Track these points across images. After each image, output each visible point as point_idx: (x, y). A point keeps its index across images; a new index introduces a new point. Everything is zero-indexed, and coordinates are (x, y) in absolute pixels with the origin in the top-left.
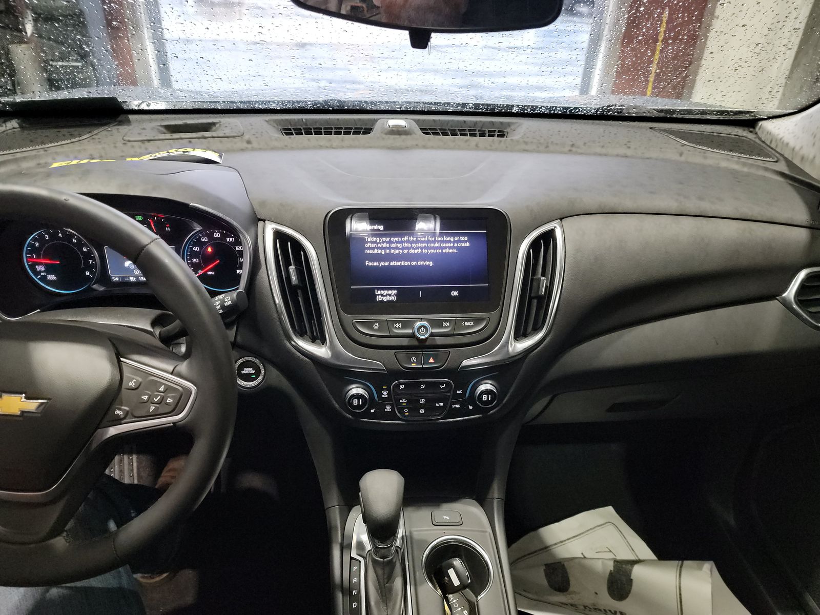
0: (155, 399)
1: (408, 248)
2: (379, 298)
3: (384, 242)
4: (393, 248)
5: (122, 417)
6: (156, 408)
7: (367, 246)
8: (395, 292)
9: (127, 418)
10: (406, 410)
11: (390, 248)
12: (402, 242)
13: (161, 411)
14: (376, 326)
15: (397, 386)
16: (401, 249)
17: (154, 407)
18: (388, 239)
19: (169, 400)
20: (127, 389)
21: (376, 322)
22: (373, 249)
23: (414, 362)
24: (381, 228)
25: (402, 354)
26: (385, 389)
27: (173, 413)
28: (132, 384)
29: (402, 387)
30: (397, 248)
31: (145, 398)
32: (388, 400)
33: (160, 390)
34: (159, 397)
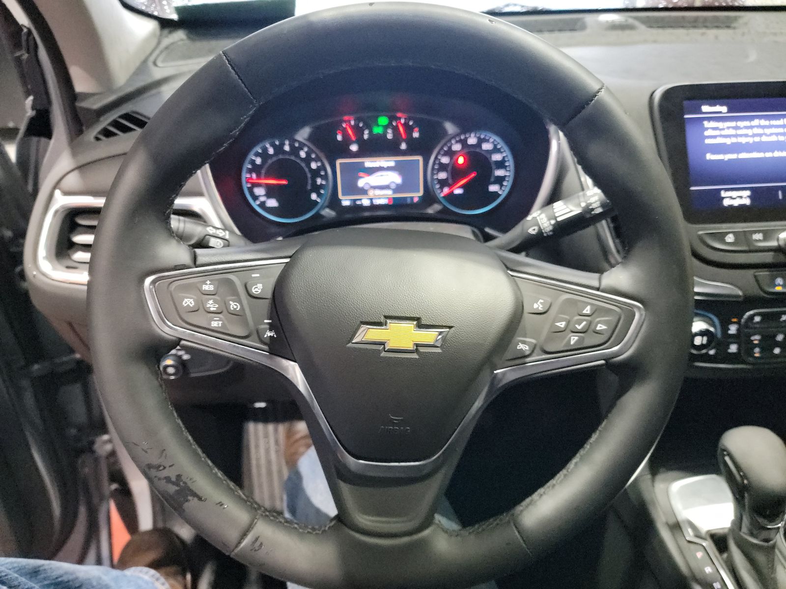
0: (577, 326)
1: (760, 135)
2: (726, 203)
3: (728, 128)
4: (741, 136)
5: (527, 353)
6: (581, 340)
7: (706, 133)
8: (748, 193)
9: (534, 354)
10: (757, 350)
11: (736, 136)
12: (751, 127)
13: (587, 343)
14: (730, 238)
15: (751, 318)
16: (751, 136)
17: (576, 338)
18: (733, 124)
19: (600, 327)
20: (531, 313)
21: (729, 233)
22: (715, 137)
23: (779, 285)
24: (724, 109)
25: (763, 274)
26: (734, 323)
27: (606, 345)
28: (538, 306)
29: (757, 319)
30: (746, 136)
31: (562, 325)
32: (736, 338)
33: (585, 312)
34: (584, 323)
